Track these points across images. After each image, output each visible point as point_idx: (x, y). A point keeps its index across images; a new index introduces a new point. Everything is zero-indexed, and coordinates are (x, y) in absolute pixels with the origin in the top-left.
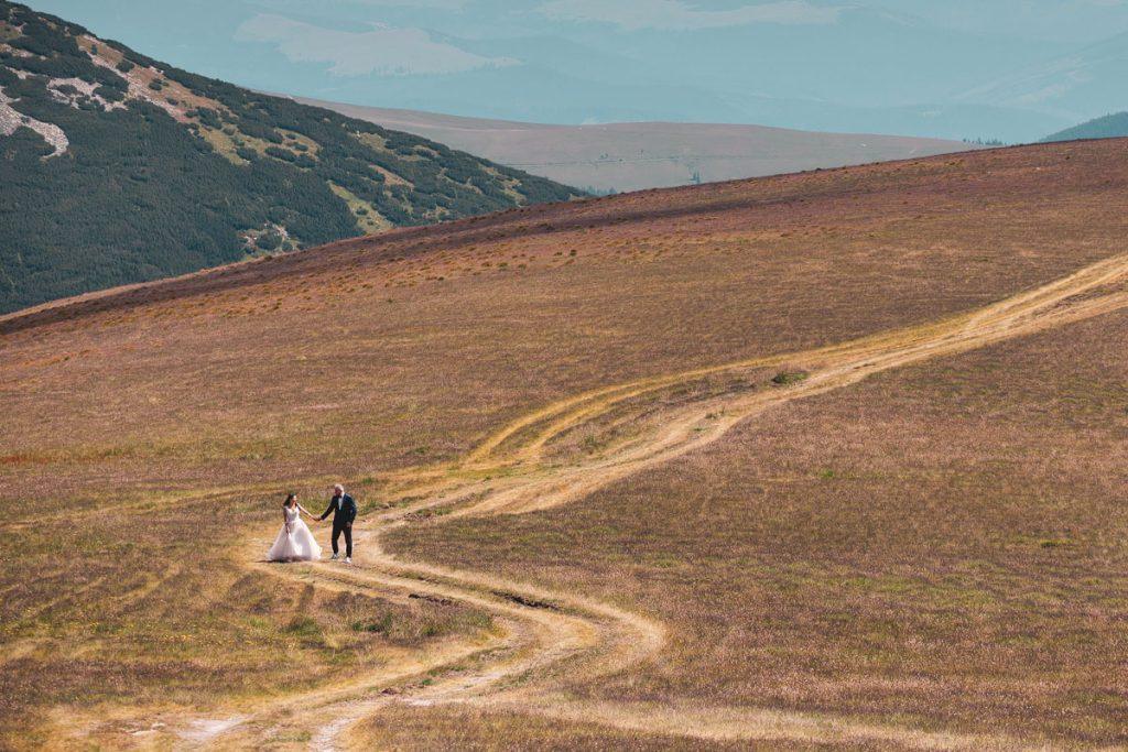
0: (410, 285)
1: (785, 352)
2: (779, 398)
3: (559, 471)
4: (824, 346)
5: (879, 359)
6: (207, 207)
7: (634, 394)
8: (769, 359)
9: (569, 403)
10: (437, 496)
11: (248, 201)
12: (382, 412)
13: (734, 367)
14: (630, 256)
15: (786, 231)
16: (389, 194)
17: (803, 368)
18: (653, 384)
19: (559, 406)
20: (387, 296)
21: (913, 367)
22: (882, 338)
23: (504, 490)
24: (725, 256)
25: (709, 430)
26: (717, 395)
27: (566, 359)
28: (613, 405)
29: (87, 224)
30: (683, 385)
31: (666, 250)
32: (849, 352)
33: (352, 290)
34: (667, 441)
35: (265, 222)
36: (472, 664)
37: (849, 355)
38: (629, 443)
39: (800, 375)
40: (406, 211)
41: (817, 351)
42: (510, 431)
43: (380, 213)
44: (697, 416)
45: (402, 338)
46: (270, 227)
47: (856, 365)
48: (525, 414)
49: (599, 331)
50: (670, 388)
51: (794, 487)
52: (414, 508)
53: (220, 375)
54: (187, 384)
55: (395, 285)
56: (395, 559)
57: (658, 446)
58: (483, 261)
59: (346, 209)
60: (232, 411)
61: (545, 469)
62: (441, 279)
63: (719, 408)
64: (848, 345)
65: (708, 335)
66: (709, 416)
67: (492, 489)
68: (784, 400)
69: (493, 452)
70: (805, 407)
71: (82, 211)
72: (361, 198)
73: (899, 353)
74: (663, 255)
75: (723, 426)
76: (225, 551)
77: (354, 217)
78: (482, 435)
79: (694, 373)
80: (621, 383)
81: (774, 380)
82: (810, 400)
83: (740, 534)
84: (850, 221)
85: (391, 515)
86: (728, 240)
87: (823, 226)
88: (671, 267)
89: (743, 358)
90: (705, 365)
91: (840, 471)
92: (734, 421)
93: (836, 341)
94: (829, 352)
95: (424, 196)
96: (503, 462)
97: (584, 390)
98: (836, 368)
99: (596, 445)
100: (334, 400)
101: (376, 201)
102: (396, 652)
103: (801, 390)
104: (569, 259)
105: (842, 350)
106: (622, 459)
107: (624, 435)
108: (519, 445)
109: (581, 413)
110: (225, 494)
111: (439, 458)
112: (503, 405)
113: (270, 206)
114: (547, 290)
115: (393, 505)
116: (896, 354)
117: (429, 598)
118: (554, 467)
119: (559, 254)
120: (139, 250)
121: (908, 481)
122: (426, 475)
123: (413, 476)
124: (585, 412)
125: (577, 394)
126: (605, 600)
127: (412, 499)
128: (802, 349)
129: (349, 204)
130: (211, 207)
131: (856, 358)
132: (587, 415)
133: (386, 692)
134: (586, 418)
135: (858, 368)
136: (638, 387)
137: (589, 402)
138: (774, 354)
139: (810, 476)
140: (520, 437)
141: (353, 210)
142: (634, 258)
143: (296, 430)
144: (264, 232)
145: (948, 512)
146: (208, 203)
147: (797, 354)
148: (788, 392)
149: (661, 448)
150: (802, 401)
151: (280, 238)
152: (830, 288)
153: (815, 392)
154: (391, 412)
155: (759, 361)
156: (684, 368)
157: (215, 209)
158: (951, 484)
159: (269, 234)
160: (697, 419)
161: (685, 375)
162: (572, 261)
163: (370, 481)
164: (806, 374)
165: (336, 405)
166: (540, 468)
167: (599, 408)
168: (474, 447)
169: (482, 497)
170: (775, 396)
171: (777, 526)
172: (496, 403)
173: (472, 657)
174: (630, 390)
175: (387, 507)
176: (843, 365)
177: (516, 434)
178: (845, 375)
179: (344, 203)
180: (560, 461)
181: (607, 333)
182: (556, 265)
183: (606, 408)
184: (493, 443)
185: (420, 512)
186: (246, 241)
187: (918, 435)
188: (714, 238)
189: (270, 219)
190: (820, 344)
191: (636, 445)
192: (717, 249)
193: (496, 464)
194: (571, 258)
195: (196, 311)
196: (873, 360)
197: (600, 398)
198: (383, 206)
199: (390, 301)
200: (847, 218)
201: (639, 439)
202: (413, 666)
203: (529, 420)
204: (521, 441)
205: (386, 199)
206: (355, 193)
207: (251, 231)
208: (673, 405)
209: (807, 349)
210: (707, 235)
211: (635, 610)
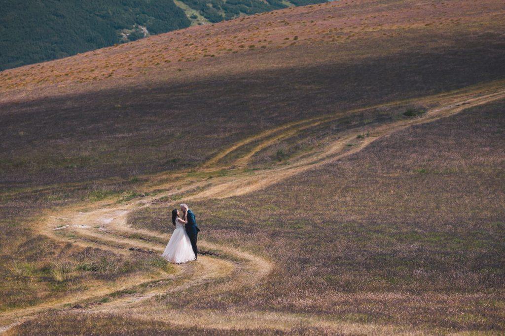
0: (194, 60)
1: (415, 96)
2: (405, 125)
3: (256, 172)
4: (441, 93)
5: (472, 100)
6: (97, 15)
7: (317, 124)
8: (404, 101)
9: (275, 130)
10: (176, 188)
11: (123, 11)
12: (158, 137)
13: (381, 106)
14: (331, 39)
15: (429, 22)
16: (211, 5)
17: (424, 106)
18: (329, 118)
19: (268, 132)
20: (179, 67)
21: (492, 104)
22: (477, 87)
23: (219, 184)
24: (390, 38)
25: (357, 146)
26: (367, 124)
27: (279, 104)
28: (301, 131)
29: (24, 28)
30: (348, 118)
31: (353, 35)
32: (455, 96)
33: (158, 64)
34: (329, 153)
35: (134, 24)
36: (141, 290)
37: (455, 98)
38: (305, 154)
39: (421, 111)
40: (221, 16)
41: (436, 96)
42: (234, 148)
43: (205, 17)
44: (351, 138)
45: (182, 92)
46: (137, 27)
47: (458, 104)
48: (245, 138)
49: (303, 86)
50: (339, 120)
51: (398, 179)
52: (159, 196)
53: (66, 118)
54: (45, 124)
55: (184, 60)
56: (131, 227)
57: (324, 155)
58: (240, 45)
59: (184, 15)
60: (66, 139)
61: (249, 170)
62: (213, 56)
63: (366, 132)
64: (455, 92)
65: (369, 87)
66: (359, 137)
67: (210, 184)
68: (408, 126)
69: (220, 161)
70: (419, 130)
71: (20, 20)
72: (193, 8)
73: (487, 96)
74: (351, 38)
75: (366, 142)
76: (30, 224)
77: (189, 21)
78: (216, 151)
79: (356, 110)
80: (310, 118)
81: (405, 114)
82: (423, 126)
83: (356, 208)
84: (469, 15)
85: (144, 201)
86: (392, 28)
87: (452, 18)
88: (355, 46)
89: (388, 101)
90: (364, 106)
91: (430, 169)
92: (374, 139)
93: (448, 90)
94: (442, 96)
95: (234, 7)
96: (224, 167)
97: (285, 122)
98: (445, 106)
99: (283, 156)
100: (130, 131)
101: (203, 10)
102: (96, 283)
103: (420, 120)
104: (293, 42)
105: (452, 94)
106: (298, 164)
107: (302, 150)
108: (237, 157)
109: (280, 137)
110: (45, 190)
111: (184, 165)
112: (234, 132)
113: (136, 15)
114: (277, 61)
115: (147, 194)
116: (484, 97)
117: (140, 250)
118: (254, 170)
119: (287, 39)
120: (56, 43)
121: (471, 174)
122: (174, 176)
123: (165, 177)
124: (283, 136)
125: (280, 125)
126: (248, 249)
127: (160, 191)
128: (426, 95)
129: (186, 12)
130: (100, 16)
131: (459, 99)
132: (283, 137)
133: (75, 307)
134: (283, 139)
135: (458, 106)
136: (320, 120)
137: (288, 129)
138: (408, 98)
139: (411, 173)
140: (239, 152)
141: (188, 16)
142: (333, 40)
143: (103, 150)
144: (133, 30)
145: (490, 193)
146: (97, 13)
147: (423, 98)
148: (412, 121)
149: (325, 157)
150: (417, 127)
151: (143, 34)
152: (451, 57)
153: (429, 121)
154: (164, 138)
155: (398, 103)
156: (351, 108)
157: (103, 17)
158: (497, 176)
159: (137, 32)
160: (351, 139)
161: (350, 112)
162: (295, 43)
163: (137, 180)
164: (425, 110)
165: (131, 134)
166: (246, 170)
167: (292, 133)
168: (208, 158)
169: (203, 189)
170: (403, 124)
171: (380, 203)
172: (229, 131)
173: (142, 285)
174: (314, 122)
175: (143, 196)
176: (450, 104)
177: (236, 150)
178: (449, 110)
179: (183, 12)
180: (259, 166)
181: (309, 87)
182: (284, 46)
183: (297, 132)
184: (221, 156)
185: (162, 198)
186: (122, 36)
187: (485, 146)
188: (384, 28)
189: (137, 22)
190: (437, 92)
191: (309, 155)
192: (385, 34)
193: (219, 169)
194: (295, 41)
195: (62, 79)
196: (469, 100)
197: (294, 127)
198: (206, 13)
199: (180, 70)
200: (468, 13)
201: (312, 152)
202: (103, 291)
203: (248, 141)
204: (238, 154)
205: (208, 8)
206: (189, 5)
207: (125, 30)
208: (338, 131)
209: (429, 94)
210: (380, 25)
211: (262, 255)
